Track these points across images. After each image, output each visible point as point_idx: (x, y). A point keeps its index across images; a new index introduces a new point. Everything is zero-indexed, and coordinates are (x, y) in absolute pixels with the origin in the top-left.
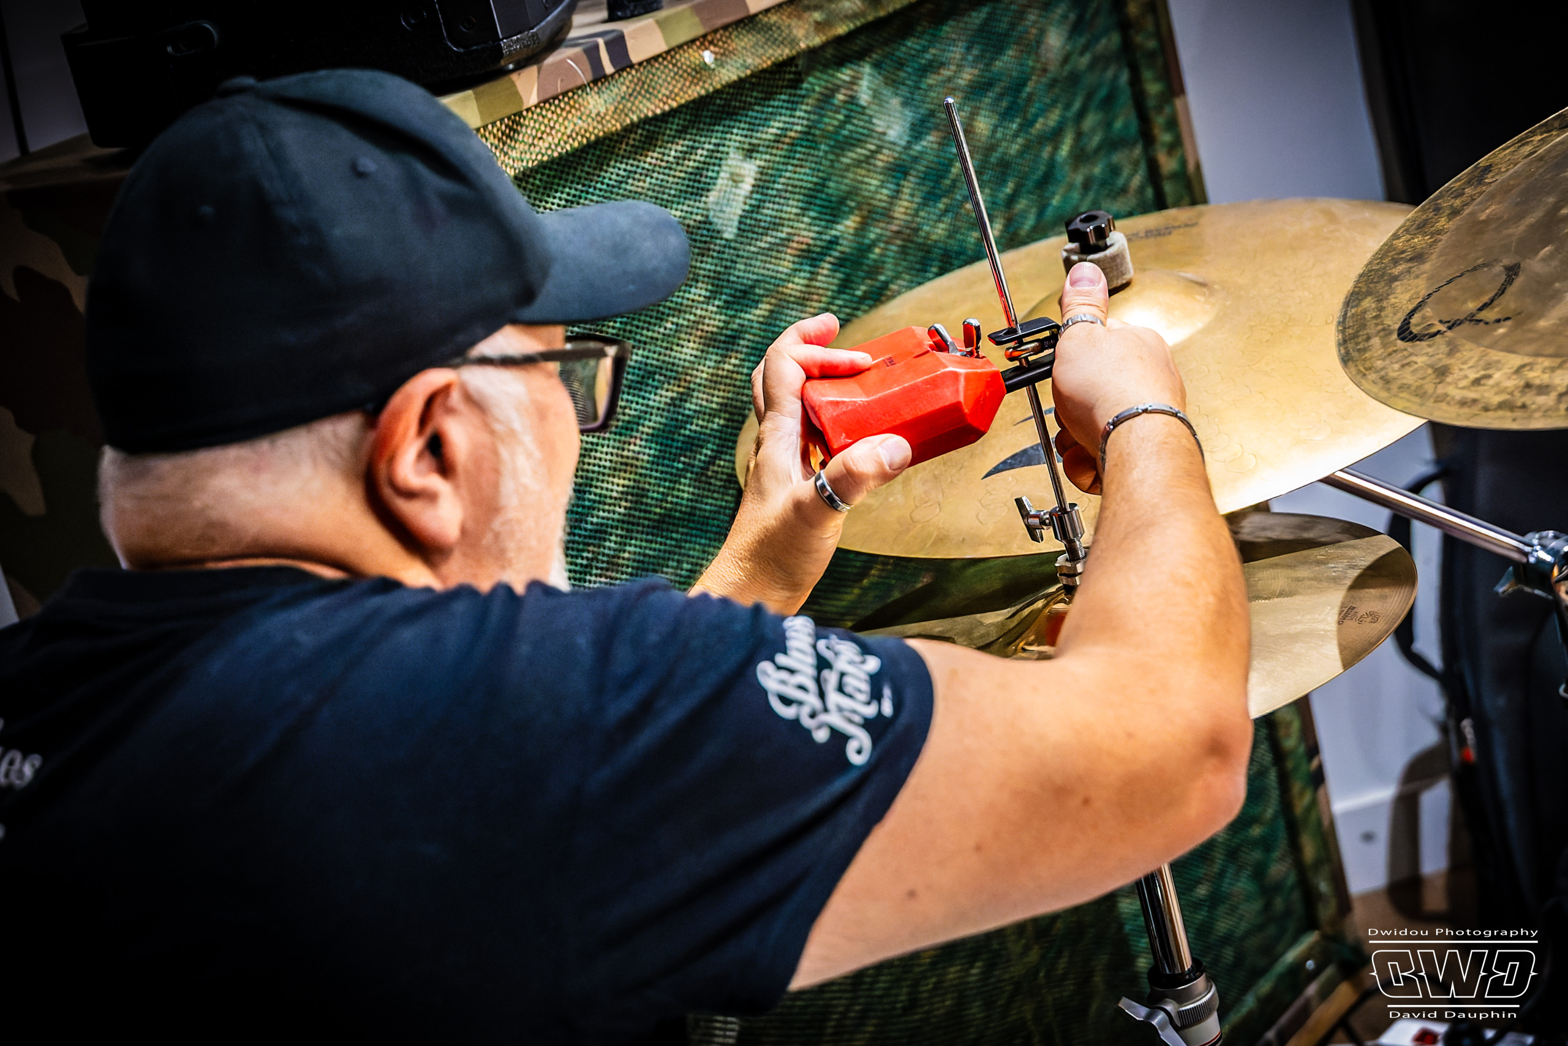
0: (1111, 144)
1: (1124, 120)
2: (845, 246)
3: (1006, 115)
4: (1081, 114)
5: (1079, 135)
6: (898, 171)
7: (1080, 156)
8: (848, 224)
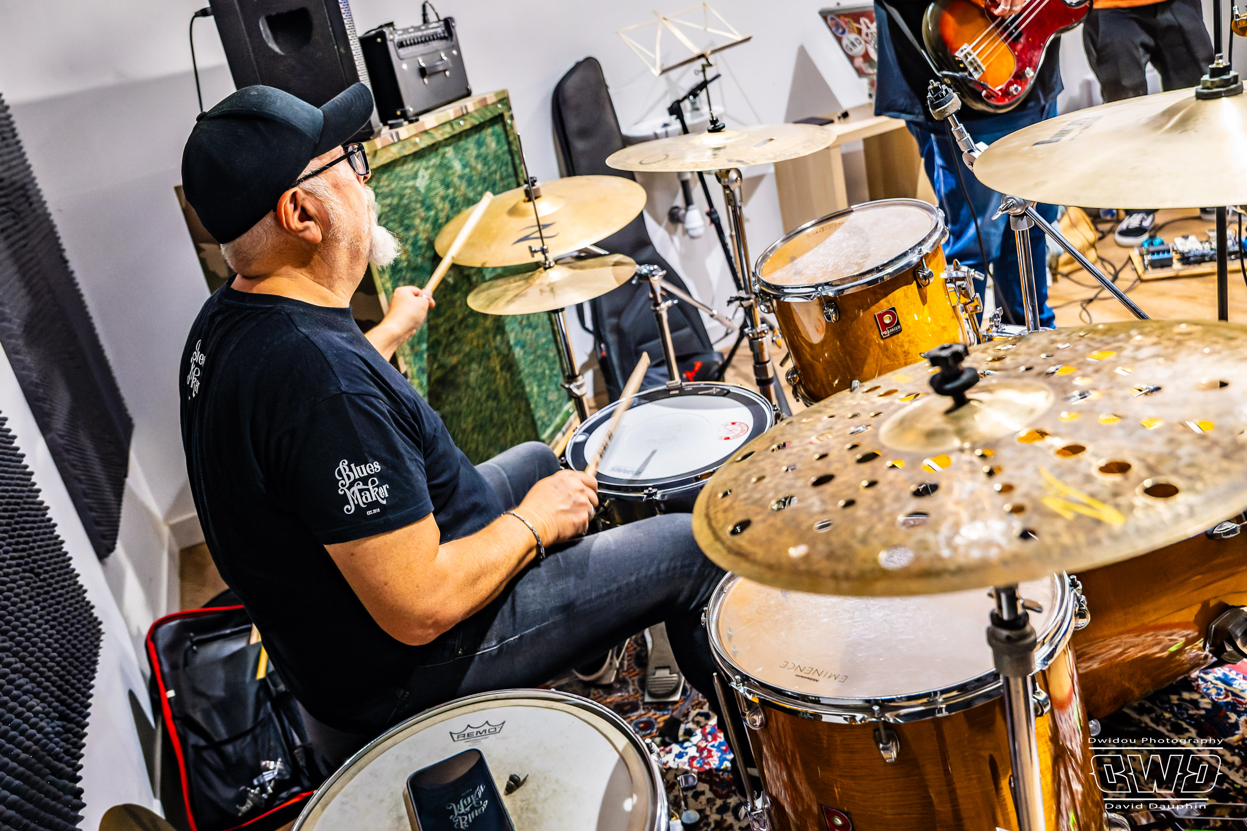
0: (508, 176)
1: (511, 170)
2: (450, 197)
3: (484, 165)
4: (501, 168)
5: (501, 173)
6: (461, 177)
7: (502, 179)
8: (451, 191)
